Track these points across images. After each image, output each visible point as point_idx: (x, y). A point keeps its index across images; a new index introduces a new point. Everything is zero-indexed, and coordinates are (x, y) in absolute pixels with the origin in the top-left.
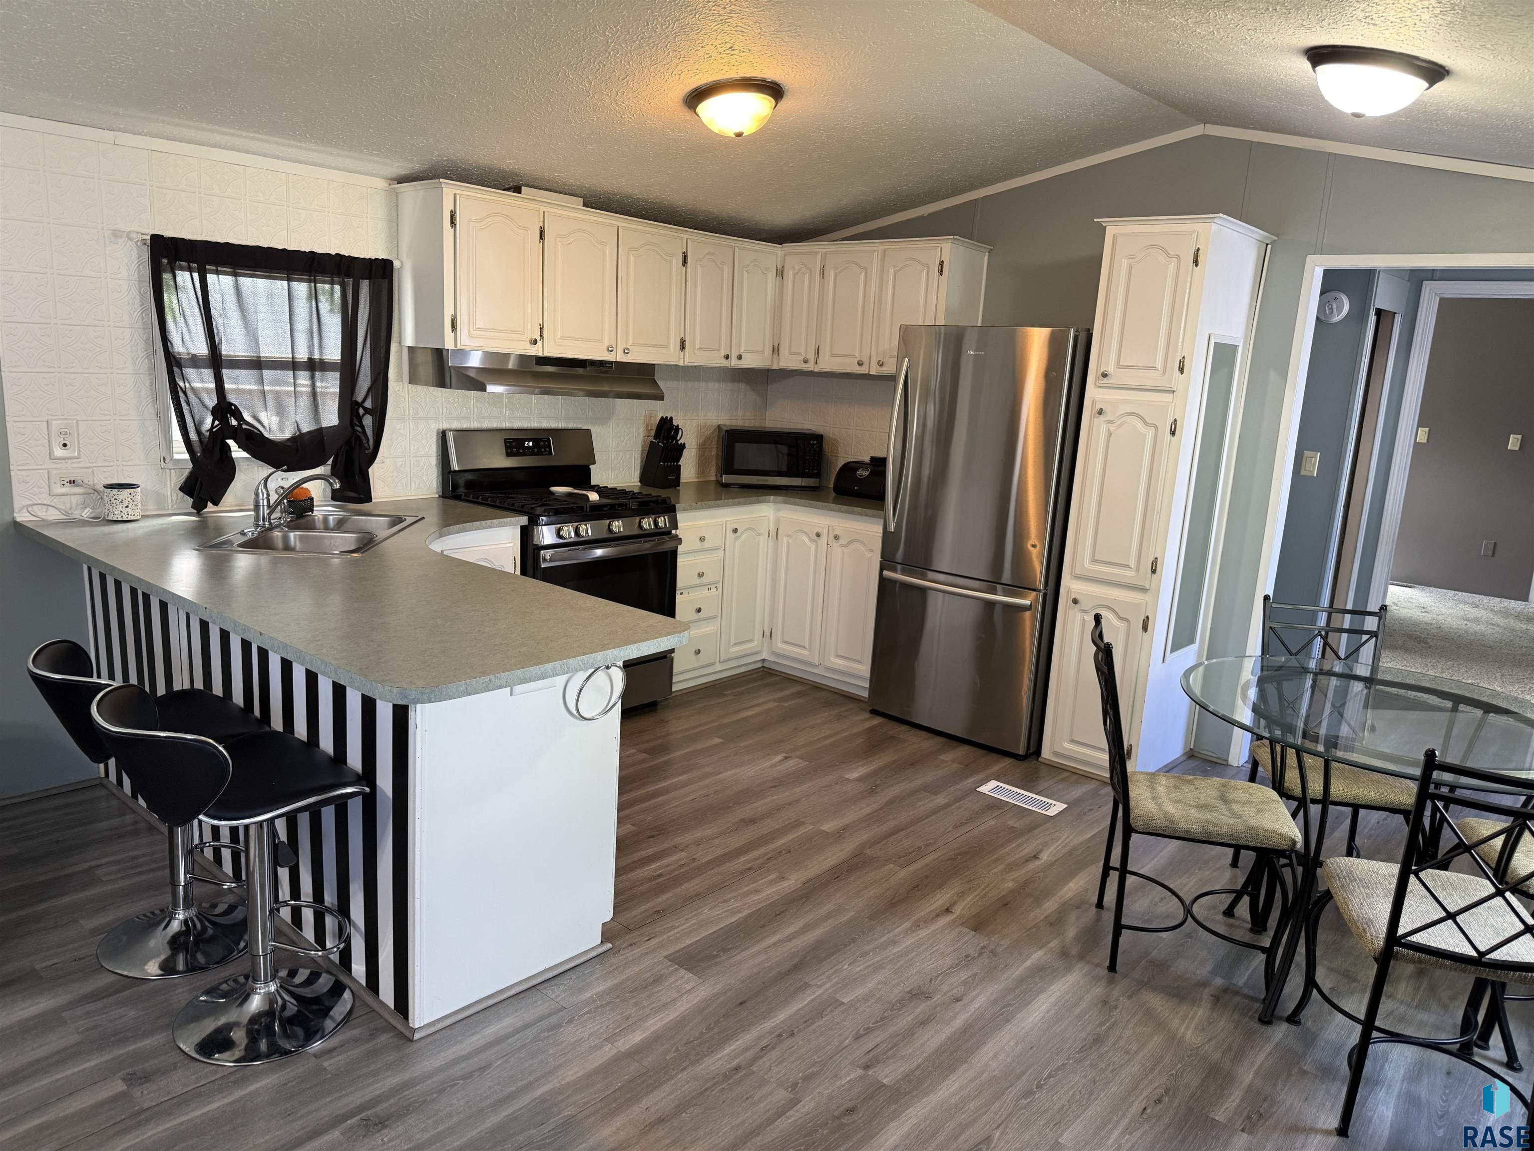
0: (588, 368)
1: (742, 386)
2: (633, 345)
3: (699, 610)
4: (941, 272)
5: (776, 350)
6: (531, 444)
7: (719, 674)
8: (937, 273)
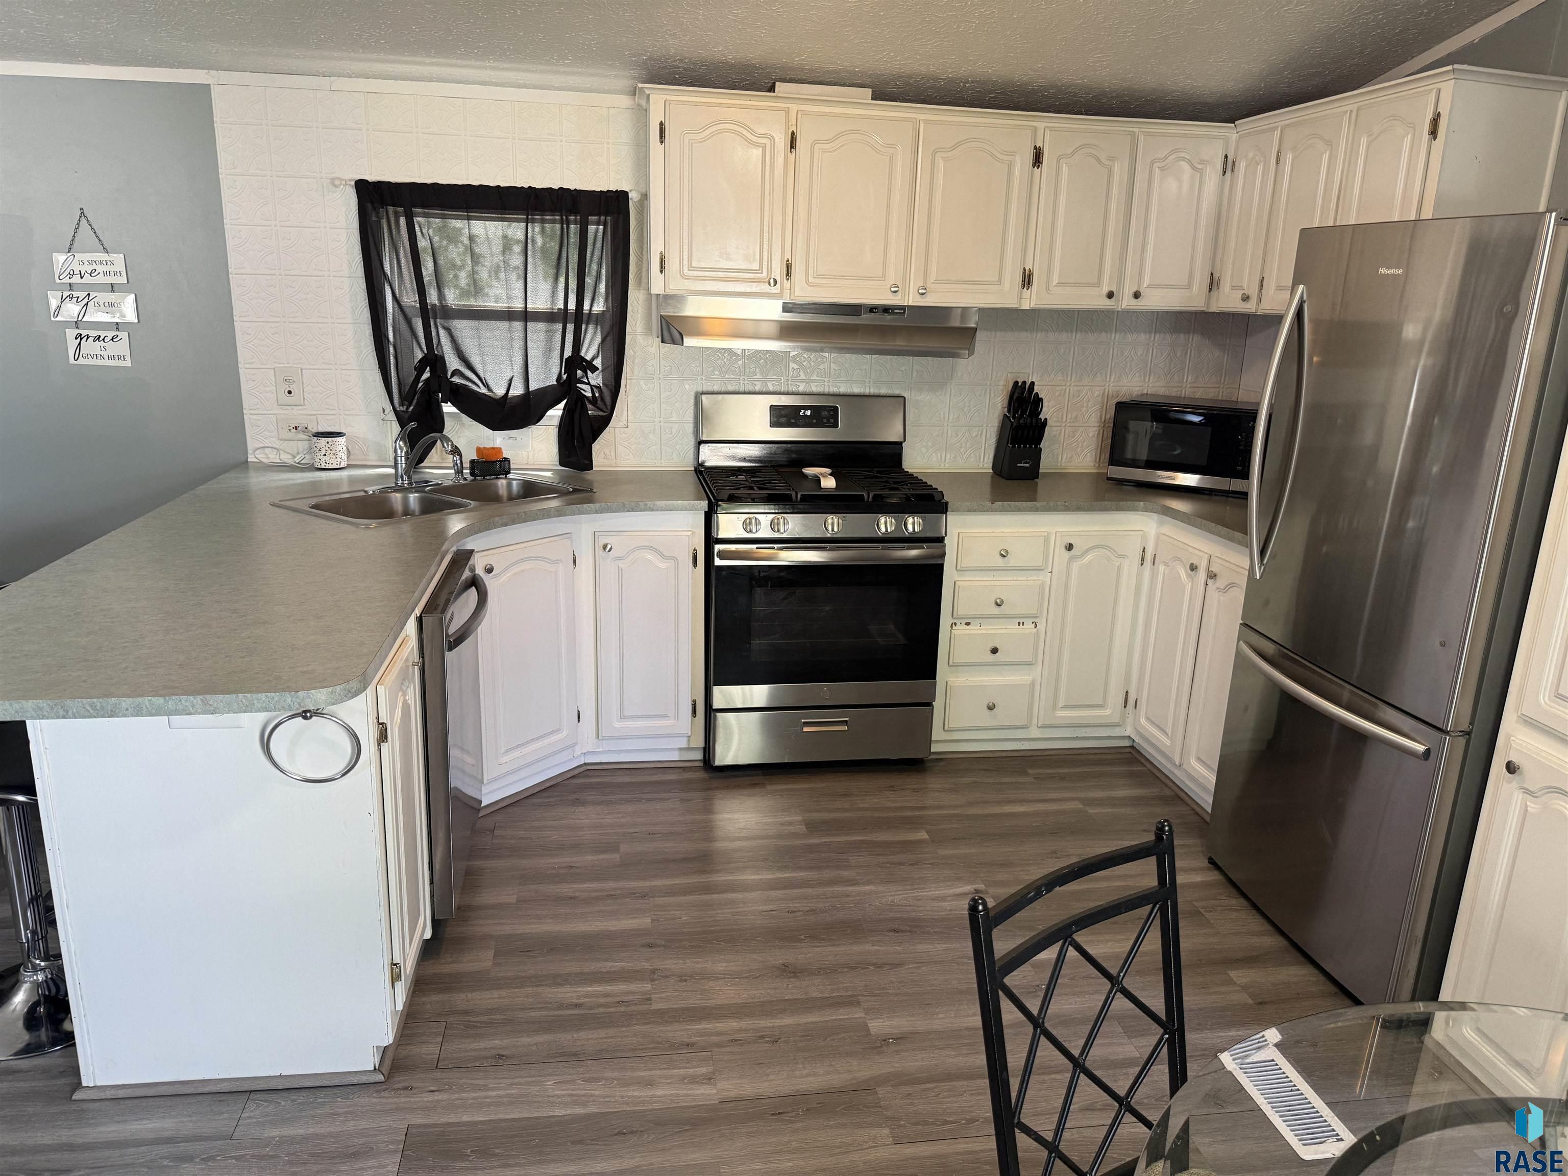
0: (863, 316)
1: (1196, 339)
2: (937, 282)
3: (995, 651)
4: (1434, 133)
5: (1213, 284)
6: (808, 413)
7: (1032, 743)
8: (1426, 136)
